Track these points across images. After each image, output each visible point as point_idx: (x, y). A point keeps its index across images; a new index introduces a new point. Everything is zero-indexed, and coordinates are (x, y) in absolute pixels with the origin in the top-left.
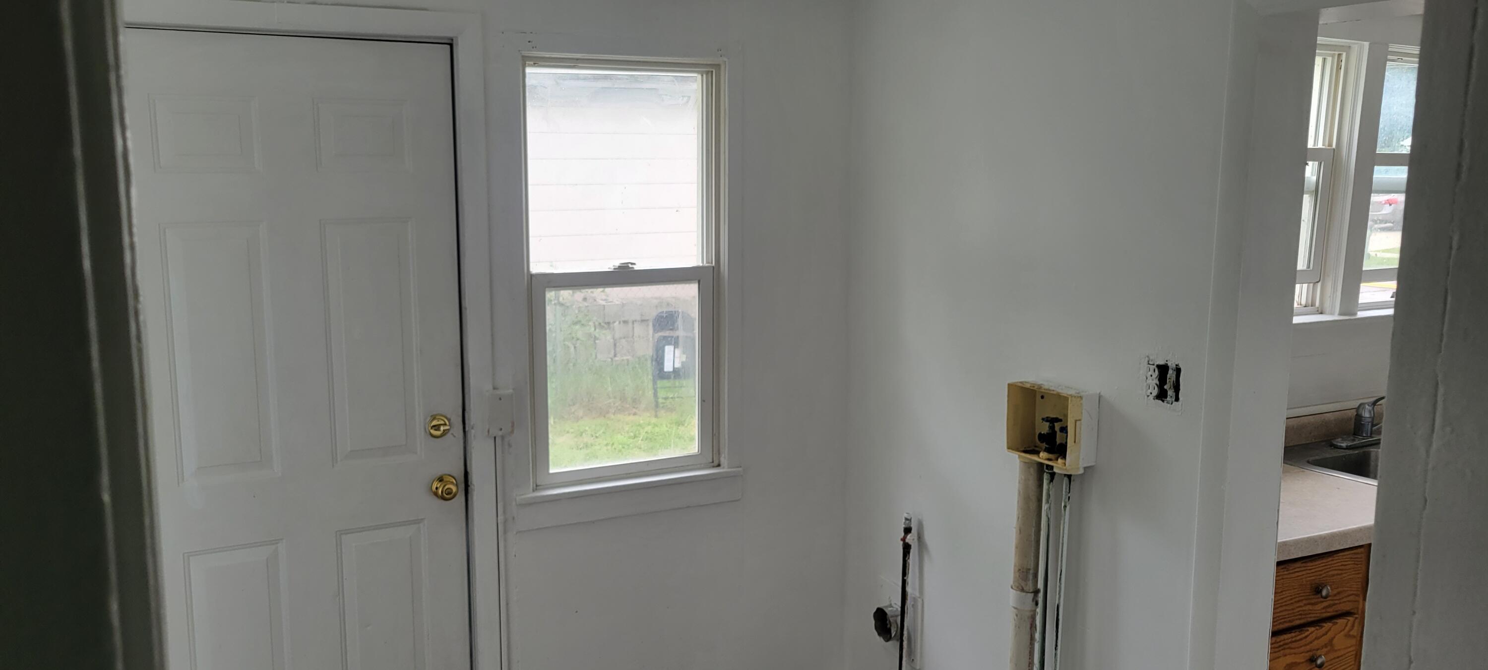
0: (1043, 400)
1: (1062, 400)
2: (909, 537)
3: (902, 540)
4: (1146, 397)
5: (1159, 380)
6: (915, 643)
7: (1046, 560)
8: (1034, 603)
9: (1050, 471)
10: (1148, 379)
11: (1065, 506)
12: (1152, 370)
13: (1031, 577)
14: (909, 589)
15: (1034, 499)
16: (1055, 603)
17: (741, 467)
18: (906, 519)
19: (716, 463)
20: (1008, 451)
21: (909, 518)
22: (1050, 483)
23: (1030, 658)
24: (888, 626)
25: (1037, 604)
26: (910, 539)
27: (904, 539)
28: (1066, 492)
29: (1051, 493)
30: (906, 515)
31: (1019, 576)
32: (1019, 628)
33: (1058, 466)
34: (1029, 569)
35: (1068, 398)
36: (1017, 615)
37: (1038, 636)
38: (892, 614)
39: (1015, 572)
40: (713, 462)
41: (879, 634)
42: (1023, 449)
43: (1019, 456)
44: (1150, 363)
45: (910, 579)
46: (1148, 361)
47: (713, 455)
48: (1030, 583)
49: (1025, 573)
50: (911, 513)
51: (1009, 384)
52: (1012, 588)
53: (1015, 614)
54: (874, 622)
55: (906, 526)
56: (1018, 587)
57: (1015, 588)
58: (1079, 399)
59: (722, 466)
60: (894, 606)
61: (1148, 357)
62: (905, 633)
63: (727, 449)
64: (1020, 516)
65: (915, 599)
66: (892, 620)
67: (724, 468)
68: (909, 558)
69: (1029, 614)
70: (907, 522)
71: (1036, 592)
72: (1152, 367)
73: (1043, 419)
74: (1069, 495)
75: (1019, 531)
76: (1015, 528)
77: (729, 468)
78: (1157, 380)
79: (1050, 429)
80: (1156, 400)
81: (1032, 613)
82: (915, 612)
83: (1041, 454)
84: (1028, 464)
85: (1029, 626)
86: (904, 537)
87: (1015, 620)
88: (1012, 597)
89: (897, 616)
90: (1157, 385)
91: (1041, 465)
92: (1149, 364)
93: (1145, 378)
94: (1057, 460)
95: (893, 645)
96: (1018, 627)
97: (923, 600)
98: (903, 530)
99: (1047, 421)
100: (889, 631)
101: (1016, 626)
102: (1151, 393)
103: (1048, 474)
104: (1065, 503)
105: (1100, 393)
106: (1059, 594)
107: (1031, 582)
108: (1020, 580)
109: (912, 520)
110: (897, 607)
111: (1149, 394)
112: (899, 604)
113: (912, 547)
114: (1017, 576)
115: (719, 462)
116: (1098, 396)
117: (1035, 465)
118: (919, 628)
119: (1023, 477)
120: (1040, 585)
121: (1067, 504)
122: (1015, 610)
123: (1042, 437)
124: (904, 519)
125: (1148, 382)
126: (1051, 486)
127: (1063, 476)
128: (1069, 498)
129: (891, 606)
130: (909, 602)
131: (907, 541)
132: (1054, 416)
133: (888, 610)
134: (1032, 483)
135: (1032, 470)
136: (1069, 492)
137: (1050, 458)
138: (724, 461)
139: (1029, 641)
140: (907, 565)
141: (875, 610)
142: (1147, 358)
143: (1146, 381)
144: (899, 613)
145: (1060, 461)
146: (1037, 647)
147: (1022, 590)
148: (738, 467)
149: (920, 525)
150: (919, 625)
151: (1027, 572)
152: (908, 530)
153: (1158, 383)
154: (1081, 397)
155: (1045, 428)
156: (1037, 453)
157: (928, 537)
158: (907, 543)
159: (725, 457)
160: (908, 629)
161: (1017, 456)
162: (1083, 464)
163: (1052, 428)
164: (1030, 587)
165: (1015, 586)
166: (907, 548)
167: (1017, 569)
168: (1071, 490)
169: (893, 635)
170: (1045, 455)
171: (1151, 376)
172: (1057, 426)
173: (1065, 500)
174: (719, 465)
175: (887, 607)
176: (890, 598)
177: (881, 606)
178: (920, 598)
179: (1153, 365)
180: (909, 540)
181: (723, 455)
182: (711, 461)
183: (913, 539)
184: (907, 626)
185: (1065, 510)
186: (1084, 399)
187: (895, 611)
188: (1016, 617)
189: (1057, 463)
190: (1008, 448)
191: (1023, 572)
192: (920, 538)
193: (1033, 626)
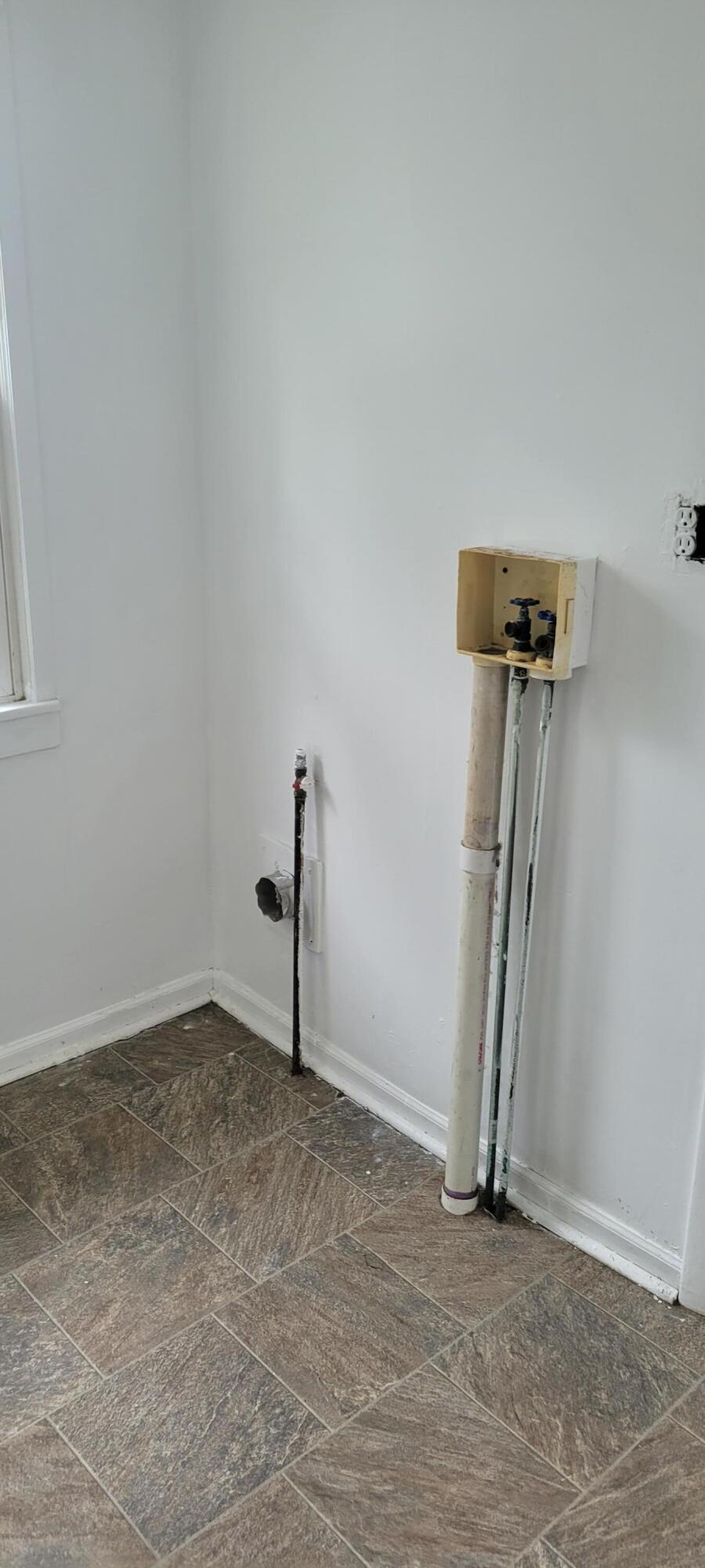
0: (505, 574)
1: (543, 569)
2: (303, 782)
3: (294, 786)
4: (674, 558)
5: (697, 530)
6: (314, 919)
7: (513, 803)
8: (495, 864)
9: (522, 678)
10: (679, 529)
11: (545, 727)
12: (686, 514)
13: (490, 828)
14: (304, 851)
15: (495, 717)
16: (527, 860)
17: (56, 699)
18: (299, 757)
19: (18, 696)
20: (461, 653)
21: (303, 755)
22: (521, 694)
23: (487, 937)
24: (278, 902)
25: (498, 864)
26: (305, 783)
27: (297, 785)
28: (546, 706)
29: (521, 709)
30: (298, 752)
31: (474, 828)
32: (474, 898)
33: (537, 669)
34: (489, 818)
35: (559, 565)
36: (471, 882)
37: (498, 906)
38: (283, 885)
39: (467, 824)
40: (14, 694)
41: (265, 912)
42: (479, 649)
43: (474, 657)
44: (683, 504)
45: (305, 837)
46: (681, 502)
47: (13, 684)
48: (490, 837)
49: (483, 824)
50: (304, 749)
51: (461, 553)
52: (463, 845)
53: (468, 882)
54: (257, 897)
55: (299, 768)
56: (472, 844)
57: (469, 846)
58: (573, 567)
59: (28, 700)
60: (283, 873)
61: (680, 496)
62: (301, 908)
63: (33, 673)
64: (476, 746)
65: (313, 864)
66: (282, 893)
67: (31, 701)
68: (304, 810)
69: (486, 879)
70: (301, 761)
71: (497, 848)
72: (686, 511)
73: (512, 602)
74: (551, 710)
75: (474, 767)
76: (468, 762)
77: (38, 701)
78: (694, 529)
79: (523, 615)
80: (691, 561)
81: (492, 877)
82: (313, 880)
83: (509, 654)
84: (488, 669)
85: (487, 894)
86: (296, 782)
87: (468, 888)
88: (462, 859)
89: (288, 887)
90: (693, 537)
91: (506, 668)
92: (681, 506)
93: (674, 529)
94: (534, 660)
95: (285, 926)
96: (472, 898)
97: (323, 864)
98: (294, 772)
99: (519, 604)
100: (279, 907)
101: (469, 897)
102: (684, 551)
103: (519, 682)
104: (545, 721)
105: (598, 558)
106: (533, 849)
107: (490, 834)
108: (475, 833)
109: (307, 759)
110: (288, 875)
111: (679, 551)
112: (292, 871)
113: (307, 794)
114: (472, 829)
115: (24, 693)
116: (596, 561)
117: (499, 670)
118: (320, 902)
119: (481, 689)
120: (503, 838)
121: (548, 723)
122: (467, 874)
123: (510, 628)
124: (295, 757)
125: (678, 535)
126: (522, 699)
127: (543, 683)
128: (550, 714)
129: (278, 873)
130: (305, 868)
131: (301, 787)
132: (528, 597)
133: (276, 881)
134: (494, 695)
135: (494, 677)
136: (551, 707)
137: (523, 658)
138: (30, 690)
139: (487, 915)
140: (302, 819)
141: (258, 881)
142: (678, 498)
143: (675, 534)
144: (293, 882)
145: (539, 661)
146: (497, 922)
147: (479, 848)
148: (52, 699)
149: (318, 764)
150: (320, 896)
151: (485, 822)
152: (301, 773)
153: (695, 534)
154: (575, 564)
155: (514, 615)
156: (503, 653)
157: (330, 780)
158: (302, 790)
159: (31, 687)
160: (304, 904)
161: (471, 657)
162: (574, 663)
163: (525, 614)
164: (489, 843)
165: (468, 842)
166: (300, 797)
167: (471, 819)
168: (553, 704)
169: (284, 912)
170: (514, 655)
171: (685, 524)
172: (533, 612)
173: (544, 718)
174: (23, 699)
175: (273, 876)
176: (276, 863)
177: (264, 876)
178: (319, 861)
179: (689, 507)
180: (304, 785)
181: (29, 684)
182: (11, 693)
183: (310, 784)
184: (304, 900)
185: (544, 732)
186: (579, 567)
187: (286, 880)
188: (469, 885)
189: (535, 665)
190: (459, 648)
191: (480, 822)
192: (318, 781)
193: (492, 894)
